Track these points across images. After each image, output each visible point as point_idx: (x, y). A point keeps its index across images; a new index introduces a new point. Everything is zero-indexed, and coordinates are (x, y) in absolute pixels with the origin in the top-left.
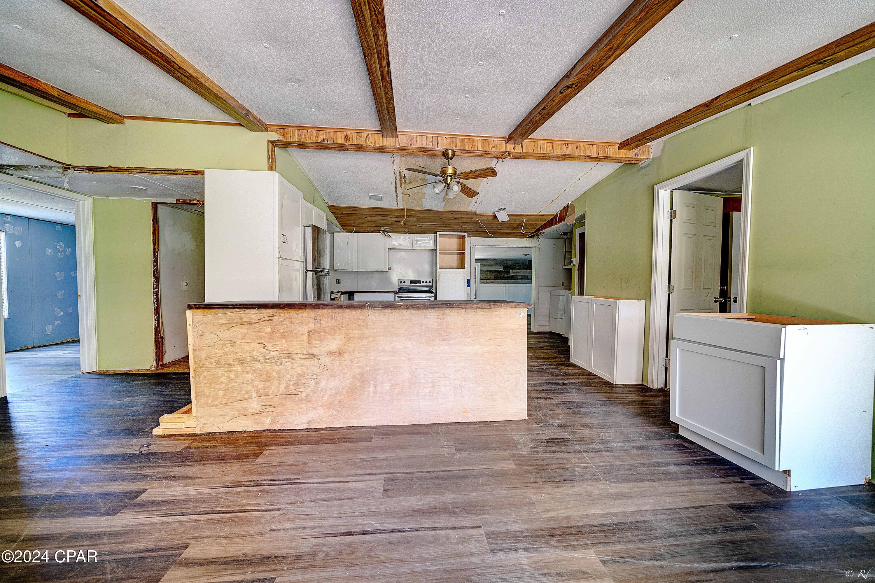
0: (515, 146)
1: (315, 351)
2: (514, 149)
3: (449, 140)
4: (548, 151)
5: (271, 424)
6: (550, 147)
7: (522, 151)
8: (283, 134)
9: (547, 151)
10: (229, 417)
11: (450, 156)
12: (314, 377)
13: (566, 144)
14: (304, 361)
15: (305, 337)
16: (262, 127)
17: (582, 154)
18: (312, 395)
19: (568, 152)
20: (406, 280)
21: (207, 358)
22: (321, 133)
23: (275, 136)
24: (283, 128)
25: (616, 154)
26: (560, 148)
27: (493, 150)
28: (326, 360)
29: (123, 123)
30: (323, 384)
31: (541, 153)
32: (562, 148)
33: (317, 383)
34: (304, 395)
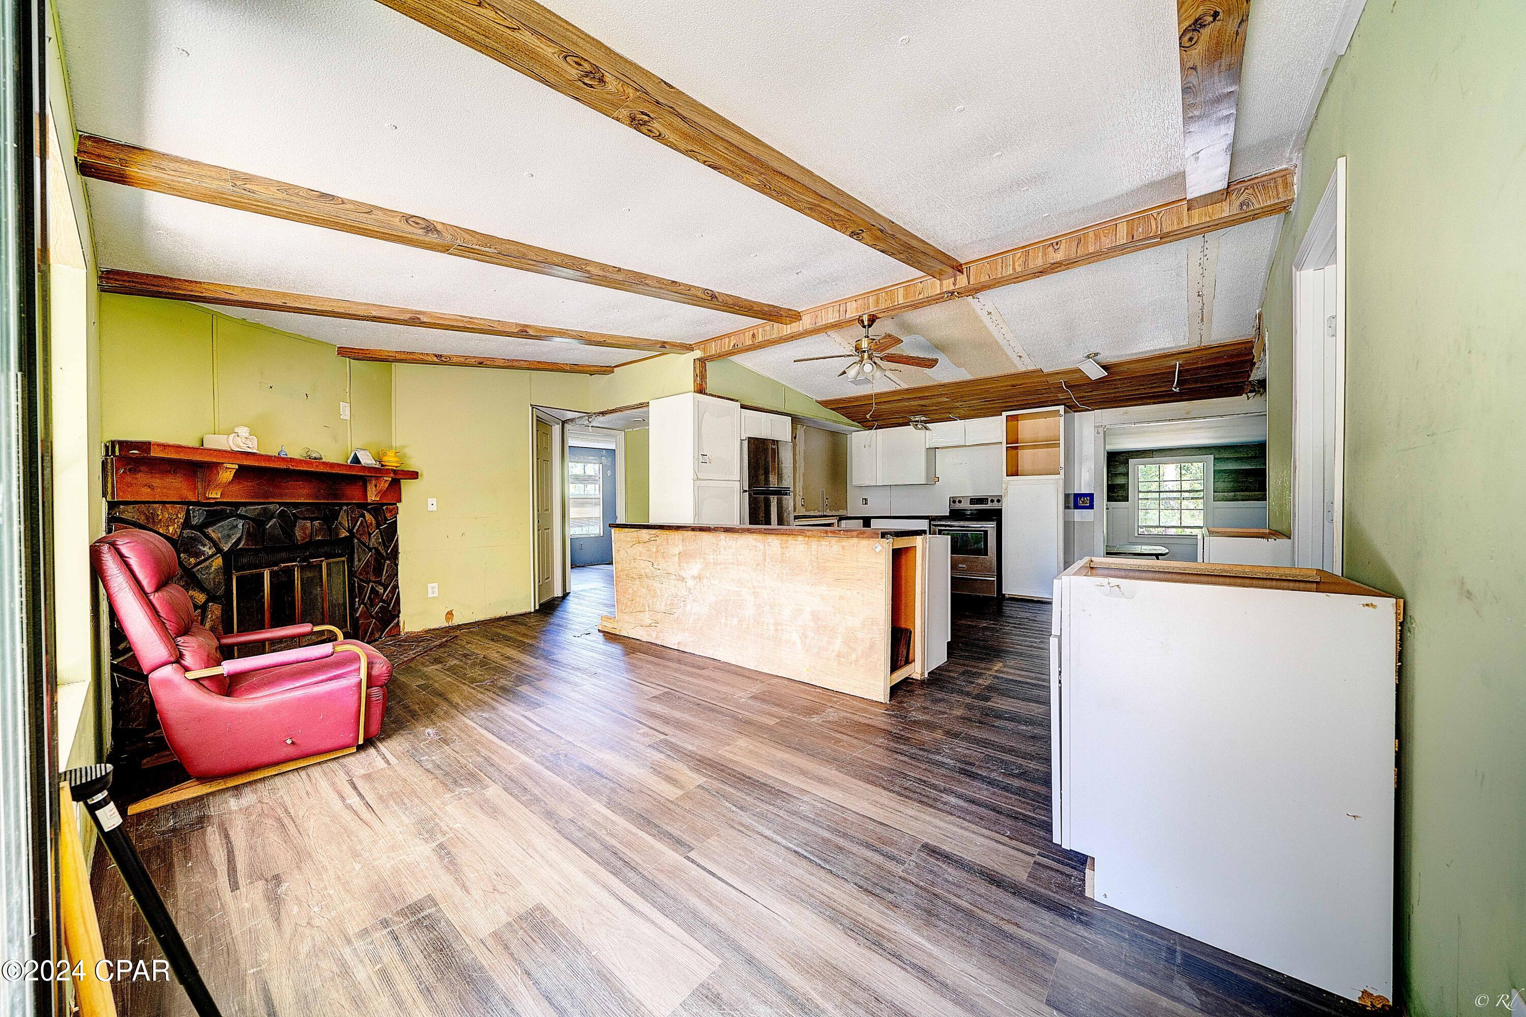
0: (955, 280)
1: (683, 573)
2: (954, 284)
3: (859, 302)
4: (1016, 267)
5: (656, 638)
6: (1022, 259)
7: (969, 283)
8: (704, 350)
9: (1014, 269)
10: (633, 626)
11: (866, 323)
12: (683, 599)
13: (1055, 244)
14: (676, 582)
15: (677, 558)
16: (690, 348)
17: (1091, 249)
18: (681, 617)
19: (1059, 256)
20: (963, 497)
21: (622, 571)
22: (732, 337)
23: (698, 354)
24: (703, 344)
25: (1180, 221)
26: (1040, 254)
27: (921, 296)
28: (691, 583)
29: (613, 372)
30: (688, 608)
31: (1004, 275)
32: (1044, 254)
33: (685, 606)
34: (676, 615)
